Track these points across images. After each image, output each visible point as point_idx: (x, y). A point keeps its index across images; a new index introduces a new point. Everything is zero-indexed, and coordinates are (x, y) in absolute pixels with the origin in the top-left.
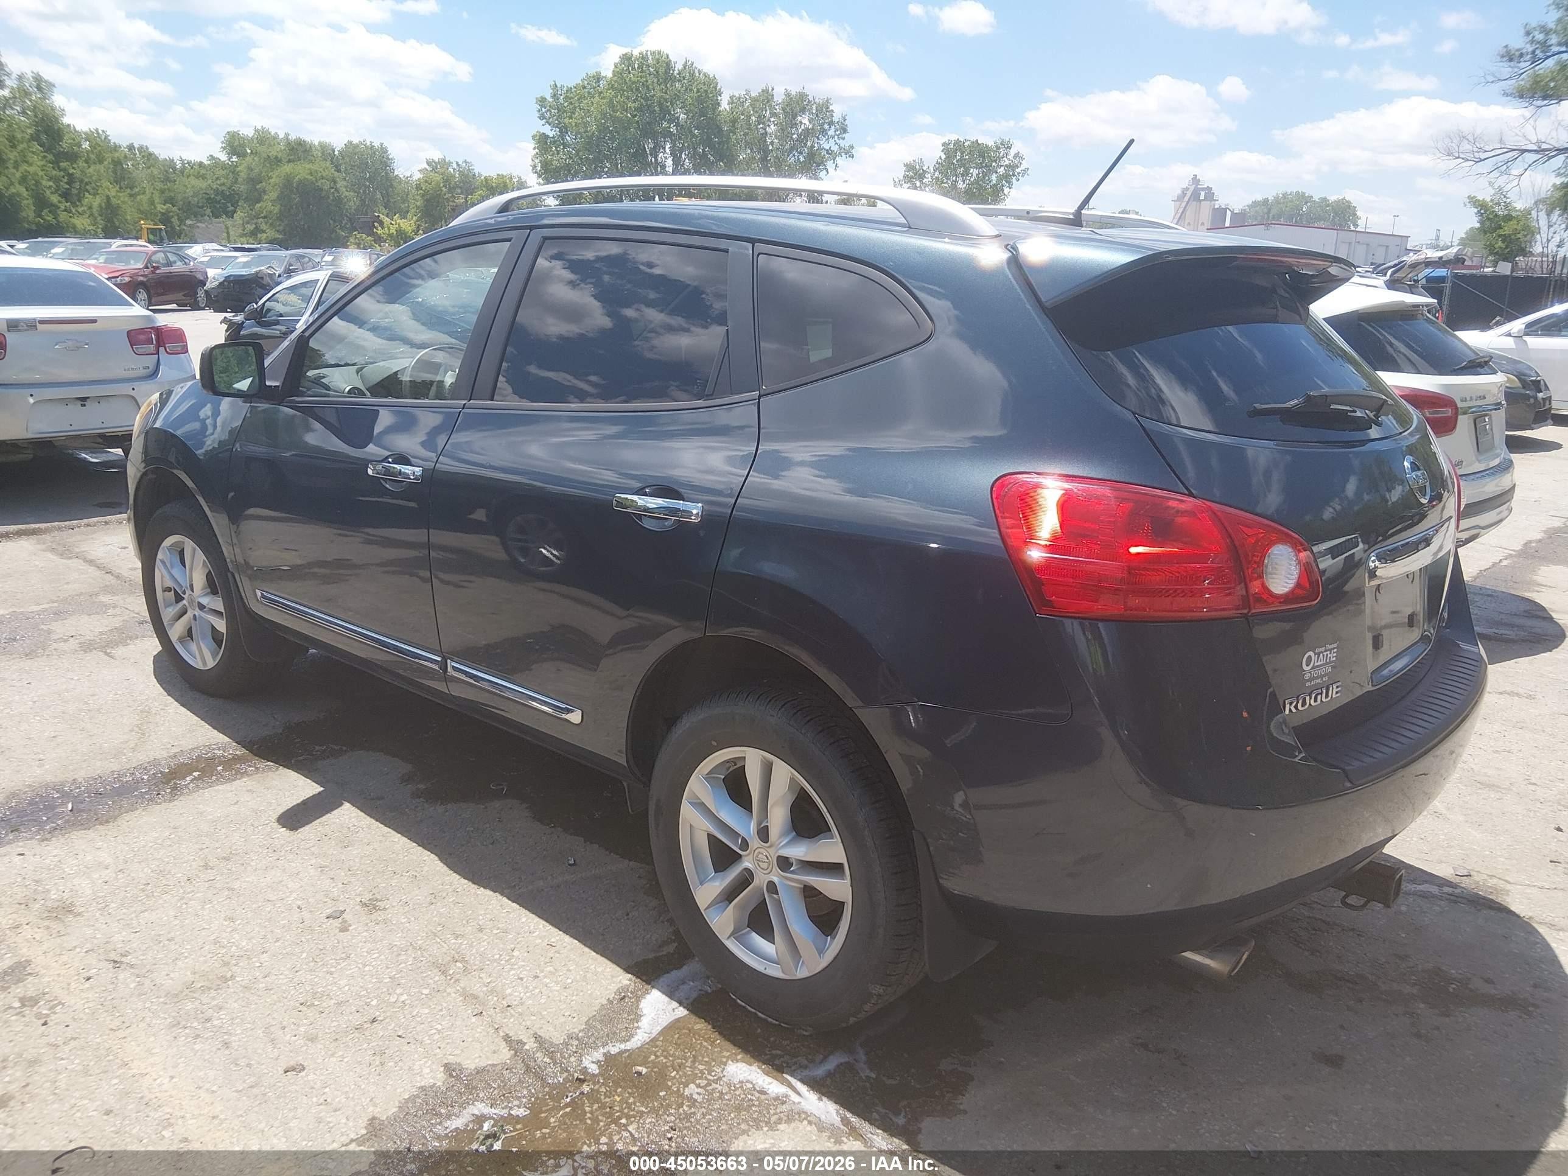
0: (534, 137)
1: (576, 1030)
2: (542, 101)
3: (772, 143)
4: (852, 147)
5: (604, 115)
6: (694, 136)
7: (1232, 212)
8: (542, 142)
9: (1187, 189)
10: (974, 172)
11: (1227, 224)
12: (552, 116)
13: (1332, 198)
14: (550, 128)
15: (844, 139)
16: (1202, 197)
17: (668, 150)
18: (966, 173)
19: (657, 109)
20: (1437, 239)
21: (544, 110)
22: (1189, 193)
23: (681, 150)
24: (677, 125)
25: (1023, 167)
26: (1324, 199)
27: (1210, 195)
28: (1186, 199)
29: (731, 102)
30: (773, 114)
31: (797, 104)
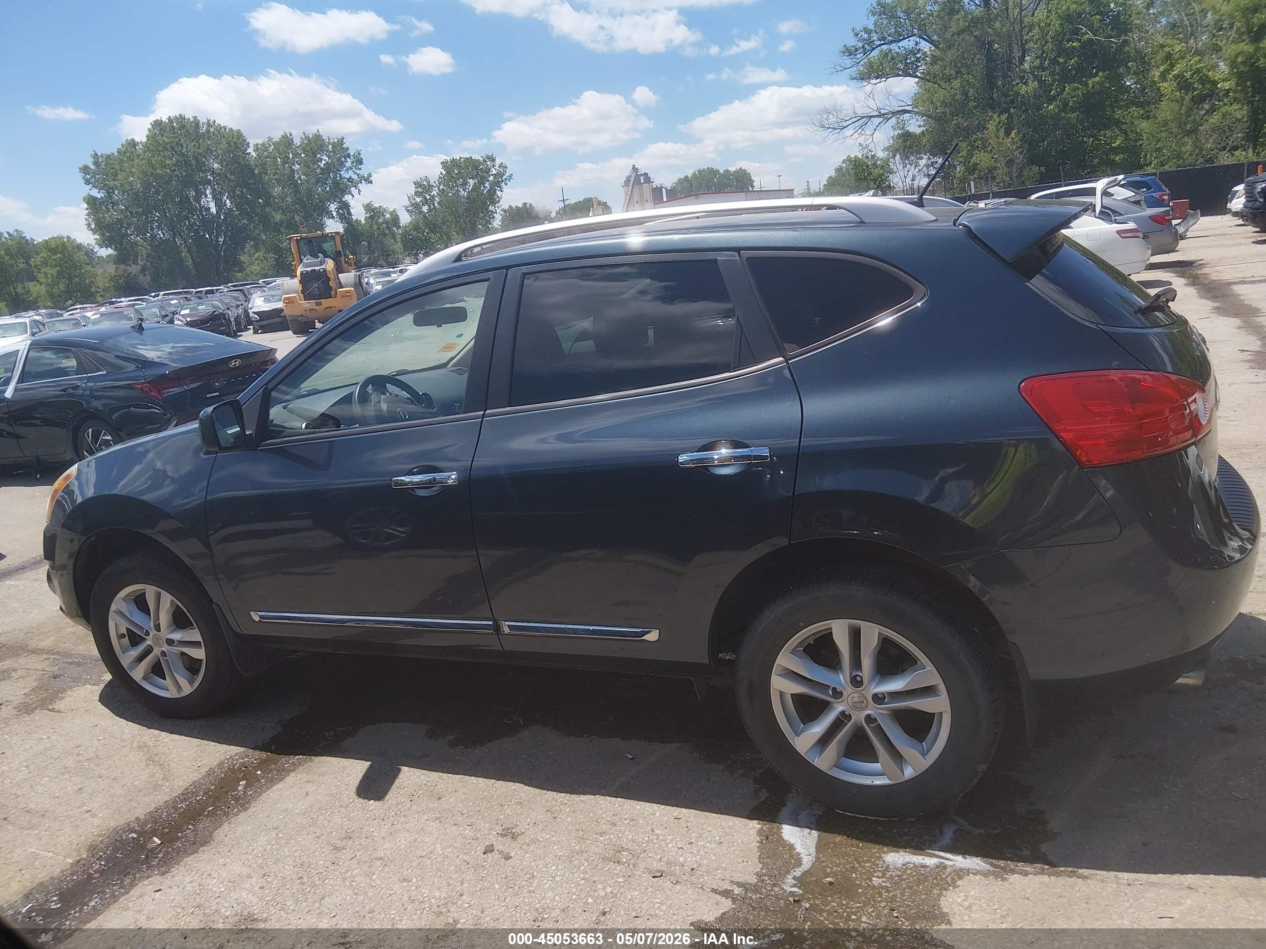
0: (84, 200)
1: (758, 870)
2: (85, 169)
3: (300, 178)
4: (370, 175)
5: (145, 173)
6: (230, 180)
7: (666, 189)
8: (91, 201)
9: (630, 176)
10: (472, 182)
11: (665, 199)
12: (97, 181)
13: (732, 169)
14: (97, 190)
15: (360, 169)
16: (642, 181)
17: (210, 196)
18: (465, 183)
19: (193, 162)
20: (808, 189)
21: (88, 177)
22: (632, 180)
23: (221, 194)
24: (213, 173)
25: (507, 174)
26: (727, 171)
27: (648, 179)
28: (631, 184)
29: (256, 149)
30: (296, 155)
31: (315, 145)
